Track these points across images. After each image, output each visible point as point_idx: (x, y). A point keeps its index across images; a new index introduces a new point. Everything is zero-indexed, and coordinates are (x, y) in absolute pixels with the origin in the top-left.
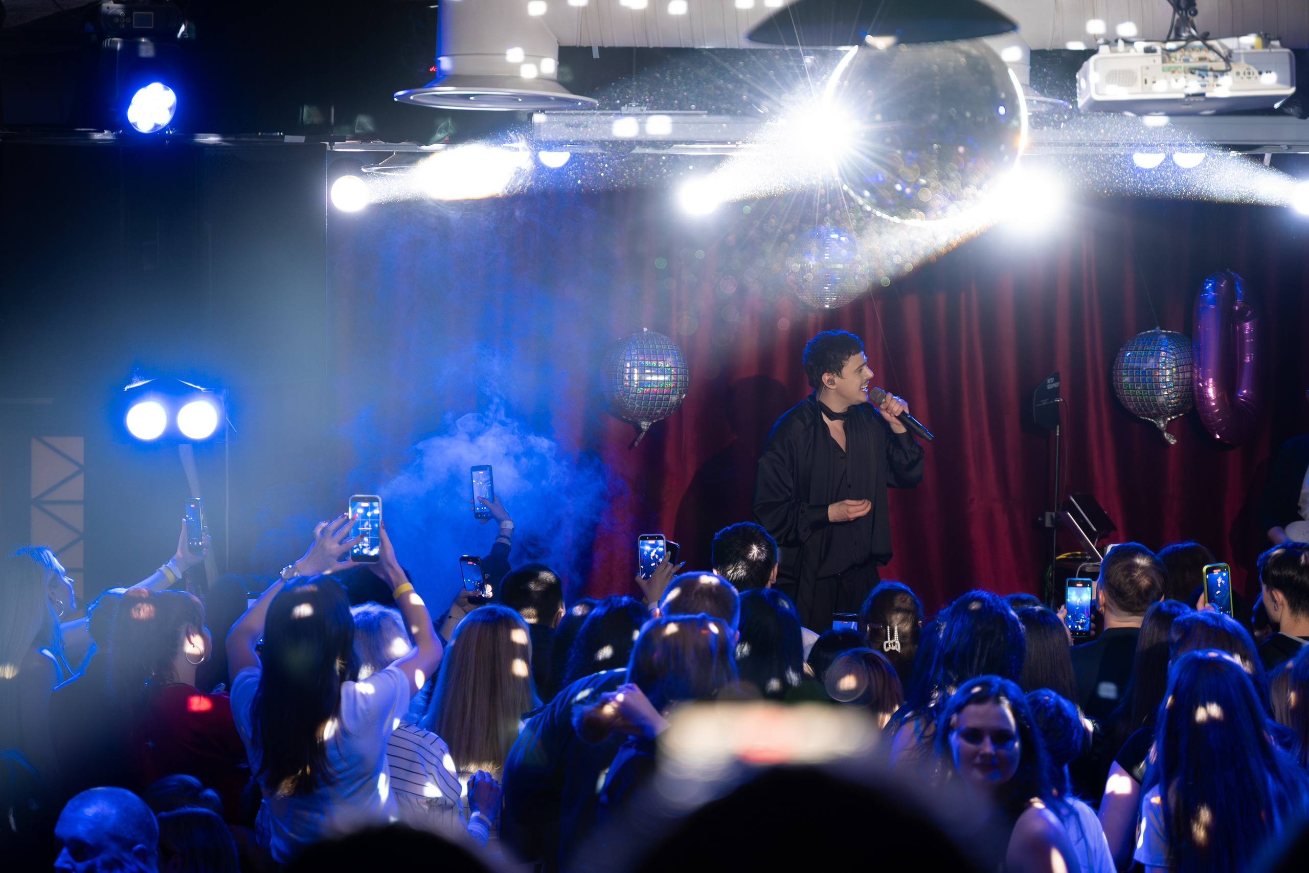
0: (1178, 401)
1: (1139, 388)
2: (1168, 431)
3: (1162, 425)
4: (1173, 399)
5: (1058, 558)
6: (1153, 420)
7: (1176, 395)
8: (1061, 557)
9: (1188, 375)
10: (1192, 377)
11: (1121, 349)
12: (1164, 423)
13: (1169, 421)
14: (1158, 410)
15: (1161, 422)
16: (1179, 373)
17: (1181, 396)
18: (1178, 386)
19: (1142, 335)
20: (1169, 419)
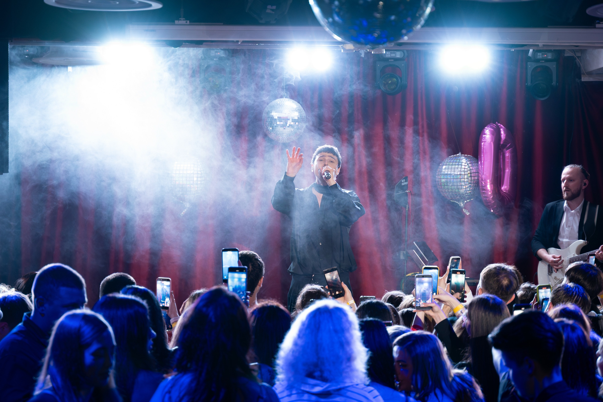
0: (471, 192)
1: (450, 185)
2: (465, 208)
3: (462, 205)
4: (469, 191)
5: (407, 275)
6: (457, 202)
7: (470, 188)
8: (409, 275)
9: (476, 178)
10: (478, 179)
11: (441, 164)
12: (463, 204)
13: (465, 203)
14: (460, 197)
15: (461, 203)
16: (471, 177)
17: (473, 189)
18: (471, 184)
19: (452, 157)
20: (466, 202)
